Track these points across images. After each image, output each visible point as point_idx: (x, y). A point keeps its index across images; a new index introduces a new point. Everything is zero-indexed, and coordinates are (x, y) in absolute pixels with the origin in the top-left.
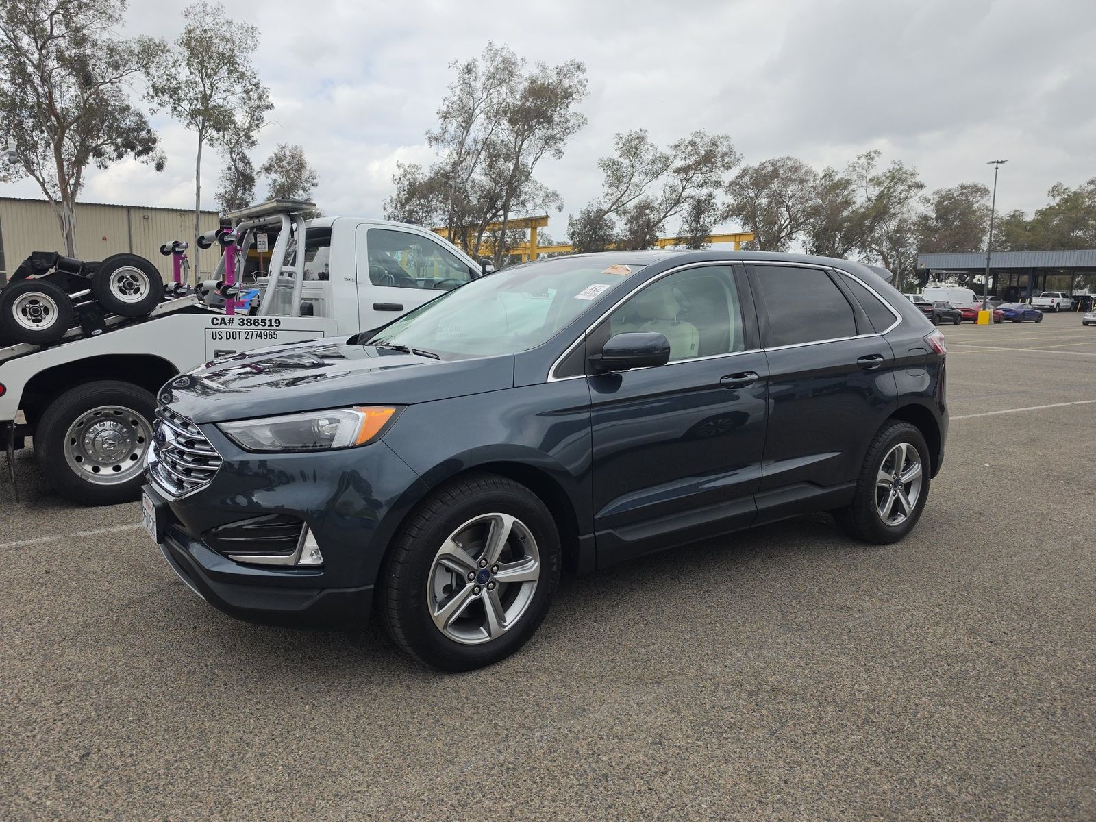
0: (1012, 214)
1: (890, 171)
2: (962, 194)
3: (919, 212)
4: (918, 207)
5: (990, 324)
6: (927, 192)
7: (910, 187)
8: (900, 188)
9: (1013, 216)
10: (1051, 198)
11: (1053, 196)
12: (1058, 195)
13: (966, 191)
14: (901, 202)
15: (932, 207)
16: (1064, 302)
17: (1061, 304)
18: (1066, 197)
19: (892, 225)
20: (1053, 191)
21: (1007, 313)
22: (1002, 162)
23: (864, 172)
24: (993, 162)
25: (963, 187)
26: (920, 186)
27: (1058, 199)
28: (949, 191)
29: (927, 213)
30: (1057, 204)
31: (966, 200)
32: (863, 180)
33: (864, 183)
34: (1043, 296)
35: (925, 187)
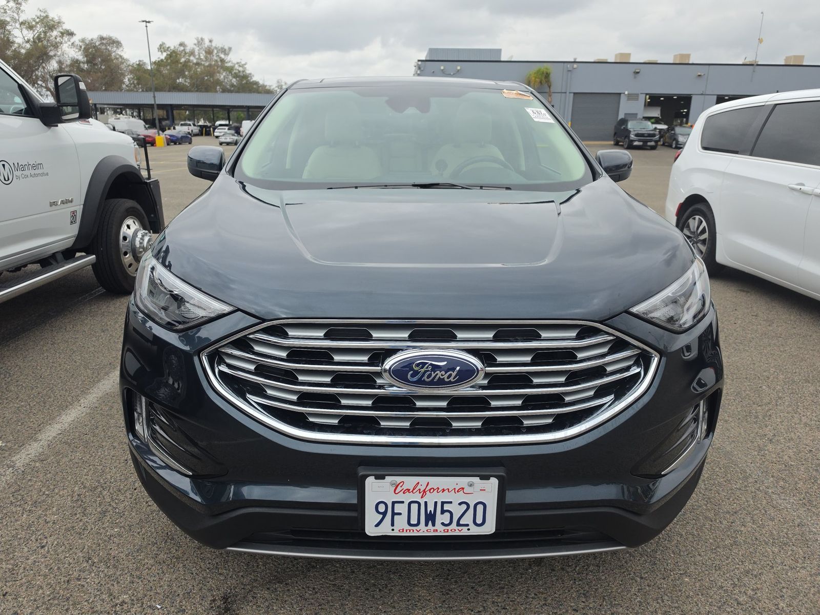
0: (138, 63)
1: (38, 18)
2: (102, 44)
3: (70, 56)
4: (70, 52)
5: (165, 146)
6: (76, 39)
7: (62, 34)
8: (55, 33)
9: (139, 65)
10: (160, 53)
11: (161, 51)
12: (165, 51)
13: (104, 42)
14: (56, 46)
15: (80, 53)
16: (195, 129)
17: (194, 131)
18: (169, 53)
19: (53, 65)
20: (161, 48)
21: (172, 138)
22: (149, 22)
23: (15, 15)
24: (143, 21)
25: (102, 38)
26: (71, 34)
27: (165, 54)
28: (92, 40)
29: (77, 58)
30: (165, 58)
31: (106, 49)
32: (16, 22)
33: (18, 25)
34: (182, 125)
35: (75, 35)
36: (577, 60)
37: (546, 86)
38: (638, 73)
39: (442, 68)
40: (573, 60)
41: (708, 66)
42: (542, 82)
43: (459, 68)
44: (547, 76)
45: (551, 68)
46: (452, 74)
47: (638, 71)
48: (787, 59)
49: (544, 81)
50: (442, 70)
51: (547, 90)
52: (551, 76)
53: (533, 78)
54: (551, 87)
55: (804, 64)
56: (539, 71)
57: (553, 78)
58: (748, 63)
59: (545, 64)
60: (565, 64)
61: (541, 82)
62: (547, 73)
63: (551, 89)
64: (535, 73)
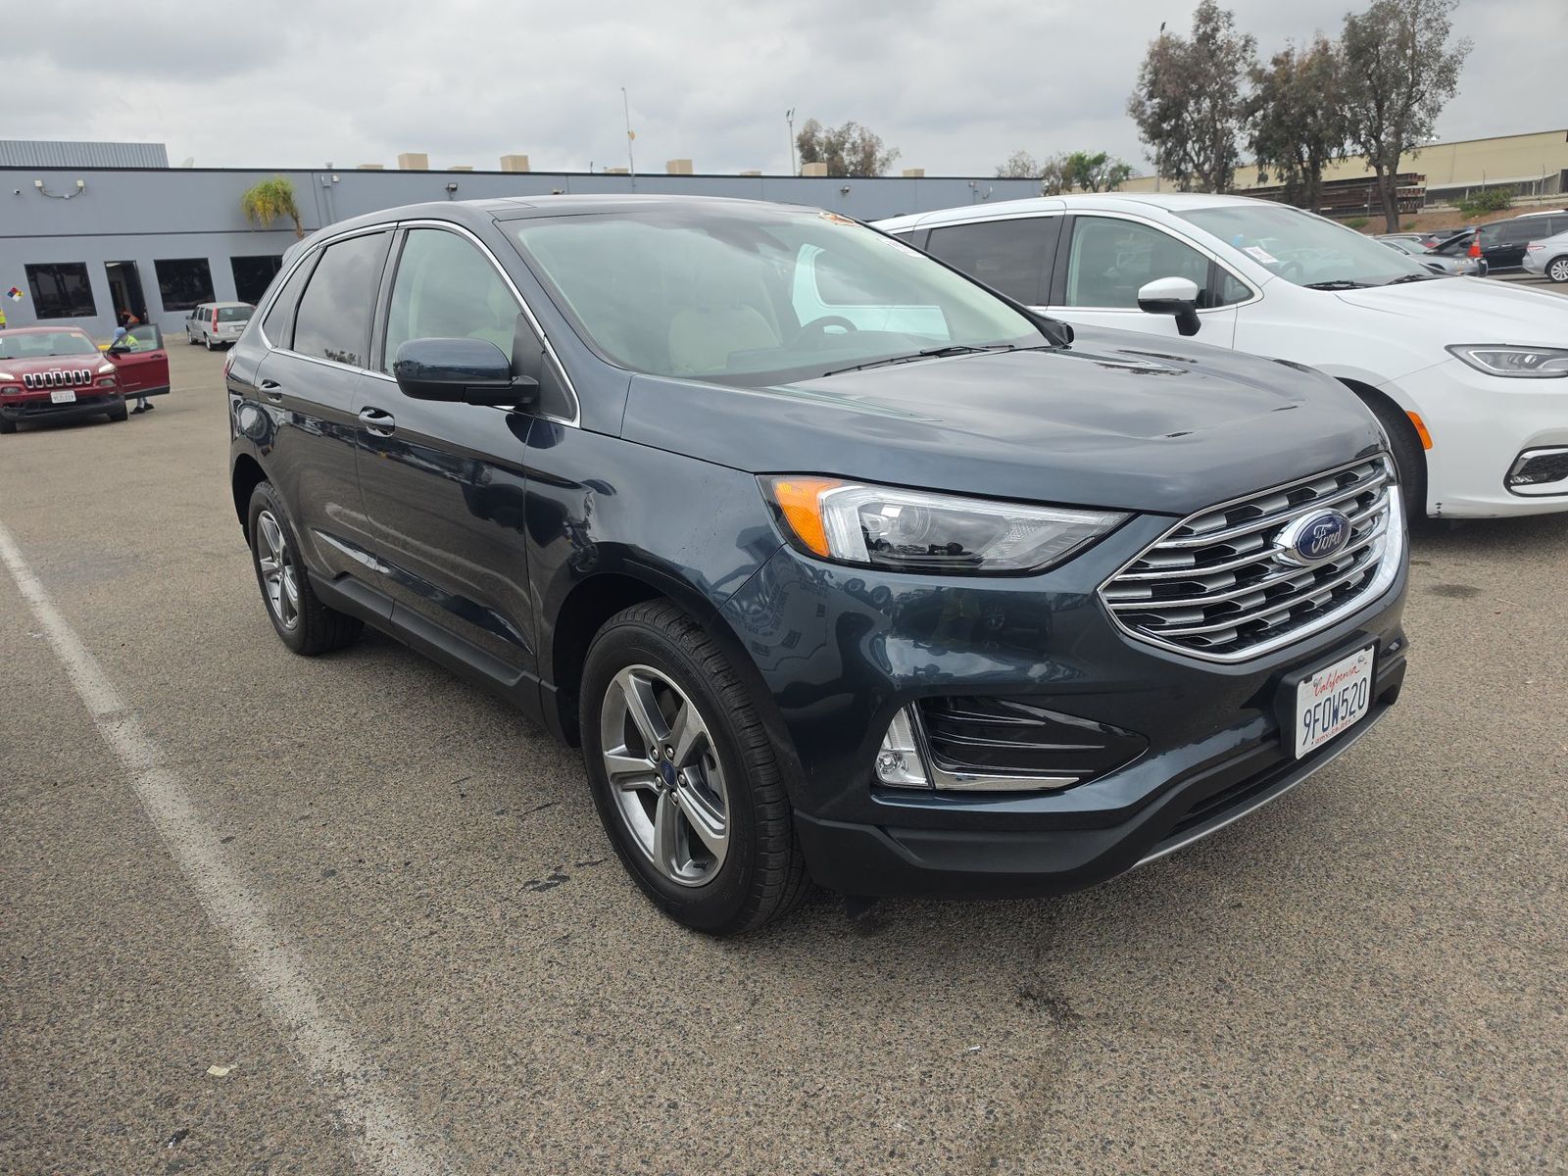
36: (334, 168)
37: (288, 217)
38: (454, 189)
39: (38, 183)
40: (326, 168)
41: (564, 177)
42: (280, 209)
43: (80, 183)
44: (286, 197)
45: (291, 183)
46: (67, 196)
47: (454, 186)
48: (670, 164)
49: (282, 208)
50: (40, 188)
51: (295, 227)
52: (294, 197)
53: (260, 203)
54: (299, 219)
55: (694, 173)
56: (267, 188)
57: (297, 199)
58: (614, 172)
59: (276, 174)
60: (315, 174)
61: (277, 210)
62: (285, 193)
63: (300, 224)
64: (260, 193)
